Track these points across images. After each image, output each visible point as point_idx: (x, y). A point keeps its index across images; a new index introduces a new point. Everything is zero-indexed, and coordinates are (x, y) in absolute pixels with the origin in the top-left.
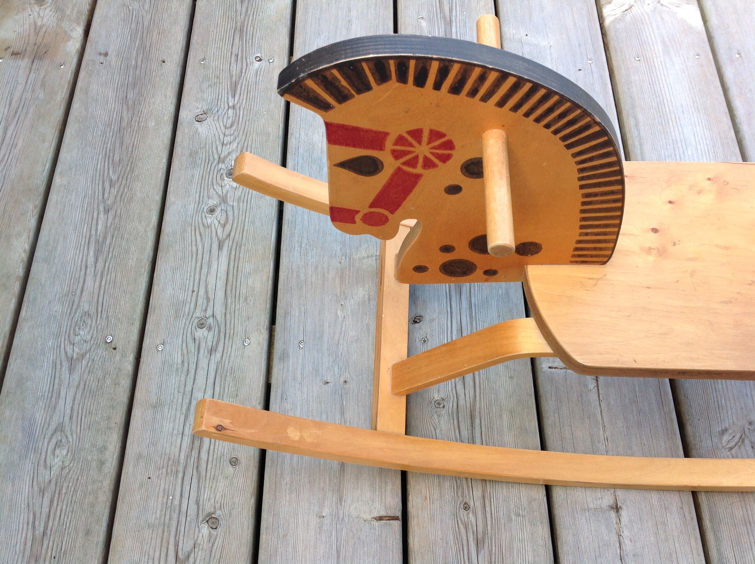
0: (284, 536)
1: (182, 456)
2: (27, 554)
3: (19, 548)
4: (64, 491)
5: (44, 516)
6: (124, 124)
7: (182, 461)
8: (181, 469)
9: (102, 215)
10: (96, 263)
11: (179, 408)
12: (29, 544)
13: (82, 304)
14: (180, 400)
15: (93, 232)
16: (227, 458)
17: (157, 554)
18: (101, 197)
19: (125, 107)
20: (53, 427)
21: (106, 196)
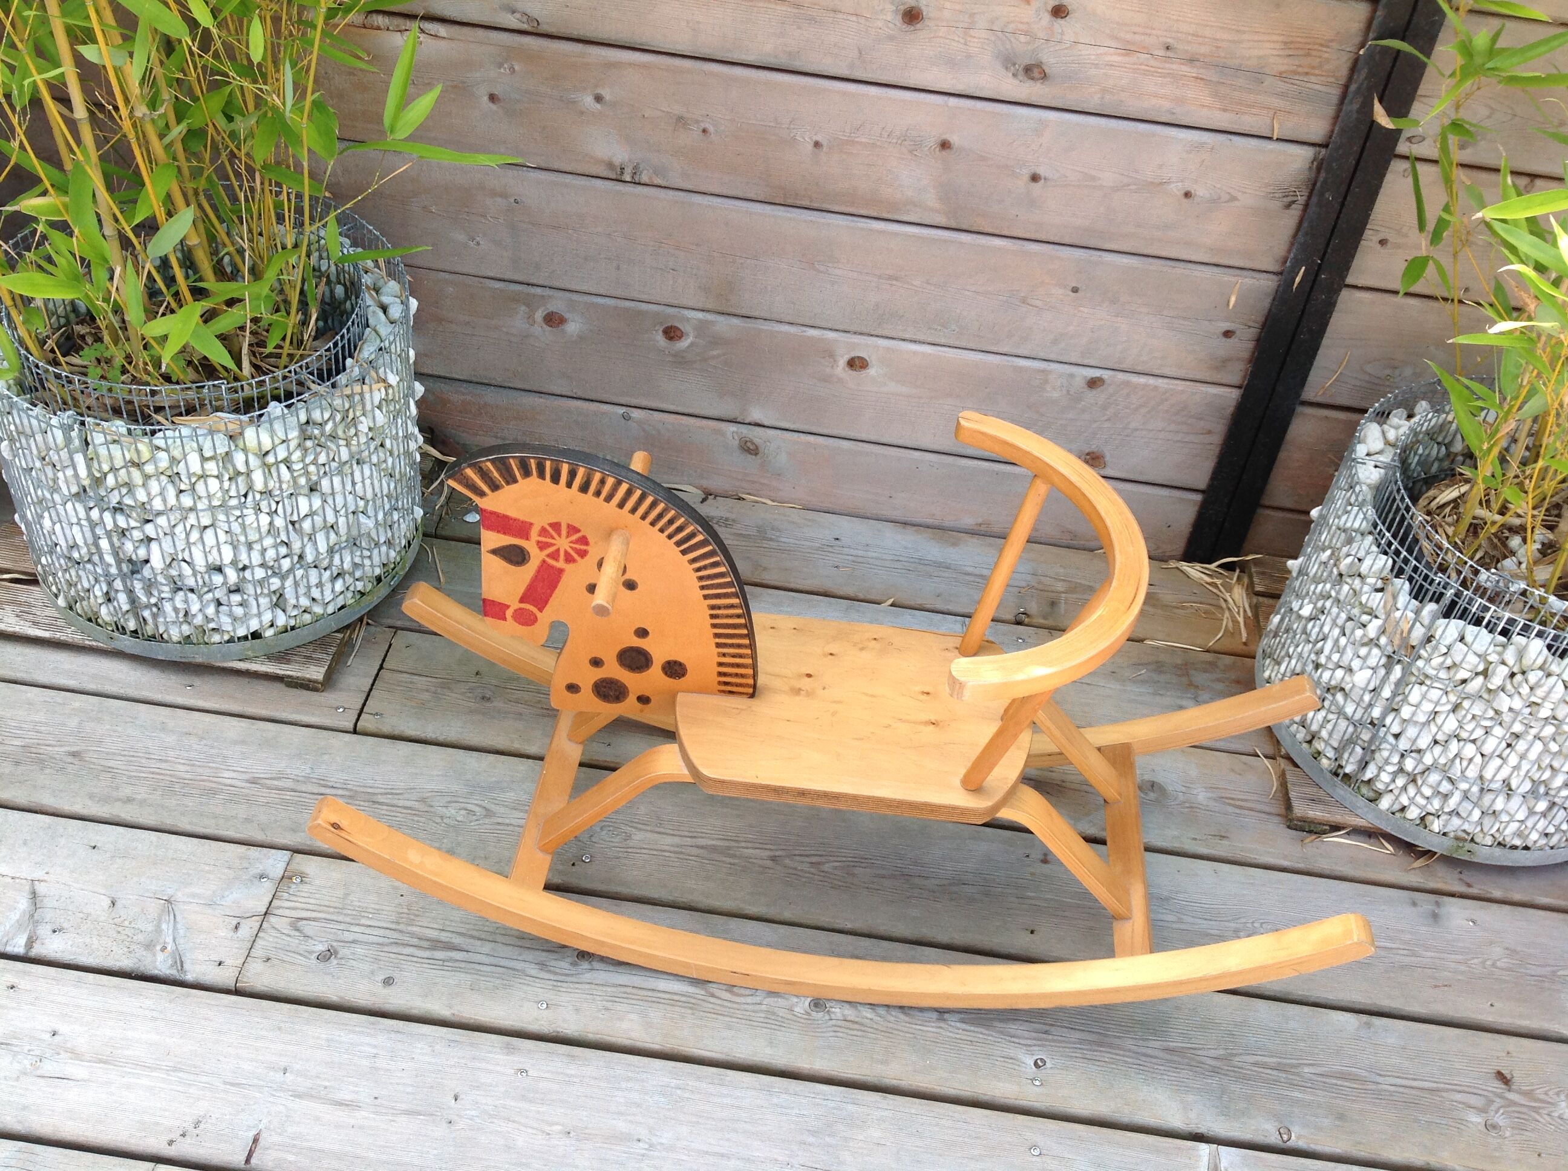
0: (280, 1028)
1: (415, 929)
2: (358, 789)
3: (370, 782)
4: (416, 818)
5: (395, 802)
6: (917, 881)
7: (410, 928)
8: (401, 927)
9: (768, 853)
10: (698, 847)
11: (477, 928)
12: (370, 790)
13: (642, 833)
14: (486, 929)
15: (743, 844)
16: (396, 975)
17: (312, 901)
18: (797, 852)
19: (946, 882)
20: (492, 807)
21: (797, 858)
